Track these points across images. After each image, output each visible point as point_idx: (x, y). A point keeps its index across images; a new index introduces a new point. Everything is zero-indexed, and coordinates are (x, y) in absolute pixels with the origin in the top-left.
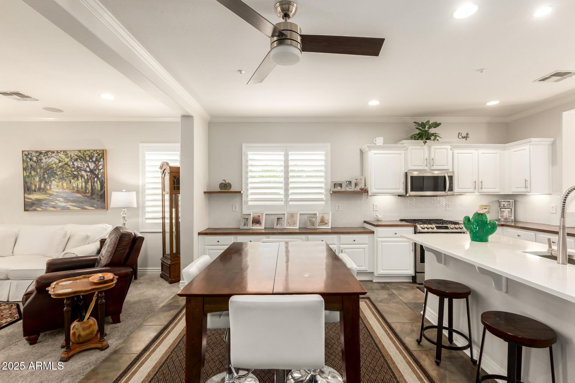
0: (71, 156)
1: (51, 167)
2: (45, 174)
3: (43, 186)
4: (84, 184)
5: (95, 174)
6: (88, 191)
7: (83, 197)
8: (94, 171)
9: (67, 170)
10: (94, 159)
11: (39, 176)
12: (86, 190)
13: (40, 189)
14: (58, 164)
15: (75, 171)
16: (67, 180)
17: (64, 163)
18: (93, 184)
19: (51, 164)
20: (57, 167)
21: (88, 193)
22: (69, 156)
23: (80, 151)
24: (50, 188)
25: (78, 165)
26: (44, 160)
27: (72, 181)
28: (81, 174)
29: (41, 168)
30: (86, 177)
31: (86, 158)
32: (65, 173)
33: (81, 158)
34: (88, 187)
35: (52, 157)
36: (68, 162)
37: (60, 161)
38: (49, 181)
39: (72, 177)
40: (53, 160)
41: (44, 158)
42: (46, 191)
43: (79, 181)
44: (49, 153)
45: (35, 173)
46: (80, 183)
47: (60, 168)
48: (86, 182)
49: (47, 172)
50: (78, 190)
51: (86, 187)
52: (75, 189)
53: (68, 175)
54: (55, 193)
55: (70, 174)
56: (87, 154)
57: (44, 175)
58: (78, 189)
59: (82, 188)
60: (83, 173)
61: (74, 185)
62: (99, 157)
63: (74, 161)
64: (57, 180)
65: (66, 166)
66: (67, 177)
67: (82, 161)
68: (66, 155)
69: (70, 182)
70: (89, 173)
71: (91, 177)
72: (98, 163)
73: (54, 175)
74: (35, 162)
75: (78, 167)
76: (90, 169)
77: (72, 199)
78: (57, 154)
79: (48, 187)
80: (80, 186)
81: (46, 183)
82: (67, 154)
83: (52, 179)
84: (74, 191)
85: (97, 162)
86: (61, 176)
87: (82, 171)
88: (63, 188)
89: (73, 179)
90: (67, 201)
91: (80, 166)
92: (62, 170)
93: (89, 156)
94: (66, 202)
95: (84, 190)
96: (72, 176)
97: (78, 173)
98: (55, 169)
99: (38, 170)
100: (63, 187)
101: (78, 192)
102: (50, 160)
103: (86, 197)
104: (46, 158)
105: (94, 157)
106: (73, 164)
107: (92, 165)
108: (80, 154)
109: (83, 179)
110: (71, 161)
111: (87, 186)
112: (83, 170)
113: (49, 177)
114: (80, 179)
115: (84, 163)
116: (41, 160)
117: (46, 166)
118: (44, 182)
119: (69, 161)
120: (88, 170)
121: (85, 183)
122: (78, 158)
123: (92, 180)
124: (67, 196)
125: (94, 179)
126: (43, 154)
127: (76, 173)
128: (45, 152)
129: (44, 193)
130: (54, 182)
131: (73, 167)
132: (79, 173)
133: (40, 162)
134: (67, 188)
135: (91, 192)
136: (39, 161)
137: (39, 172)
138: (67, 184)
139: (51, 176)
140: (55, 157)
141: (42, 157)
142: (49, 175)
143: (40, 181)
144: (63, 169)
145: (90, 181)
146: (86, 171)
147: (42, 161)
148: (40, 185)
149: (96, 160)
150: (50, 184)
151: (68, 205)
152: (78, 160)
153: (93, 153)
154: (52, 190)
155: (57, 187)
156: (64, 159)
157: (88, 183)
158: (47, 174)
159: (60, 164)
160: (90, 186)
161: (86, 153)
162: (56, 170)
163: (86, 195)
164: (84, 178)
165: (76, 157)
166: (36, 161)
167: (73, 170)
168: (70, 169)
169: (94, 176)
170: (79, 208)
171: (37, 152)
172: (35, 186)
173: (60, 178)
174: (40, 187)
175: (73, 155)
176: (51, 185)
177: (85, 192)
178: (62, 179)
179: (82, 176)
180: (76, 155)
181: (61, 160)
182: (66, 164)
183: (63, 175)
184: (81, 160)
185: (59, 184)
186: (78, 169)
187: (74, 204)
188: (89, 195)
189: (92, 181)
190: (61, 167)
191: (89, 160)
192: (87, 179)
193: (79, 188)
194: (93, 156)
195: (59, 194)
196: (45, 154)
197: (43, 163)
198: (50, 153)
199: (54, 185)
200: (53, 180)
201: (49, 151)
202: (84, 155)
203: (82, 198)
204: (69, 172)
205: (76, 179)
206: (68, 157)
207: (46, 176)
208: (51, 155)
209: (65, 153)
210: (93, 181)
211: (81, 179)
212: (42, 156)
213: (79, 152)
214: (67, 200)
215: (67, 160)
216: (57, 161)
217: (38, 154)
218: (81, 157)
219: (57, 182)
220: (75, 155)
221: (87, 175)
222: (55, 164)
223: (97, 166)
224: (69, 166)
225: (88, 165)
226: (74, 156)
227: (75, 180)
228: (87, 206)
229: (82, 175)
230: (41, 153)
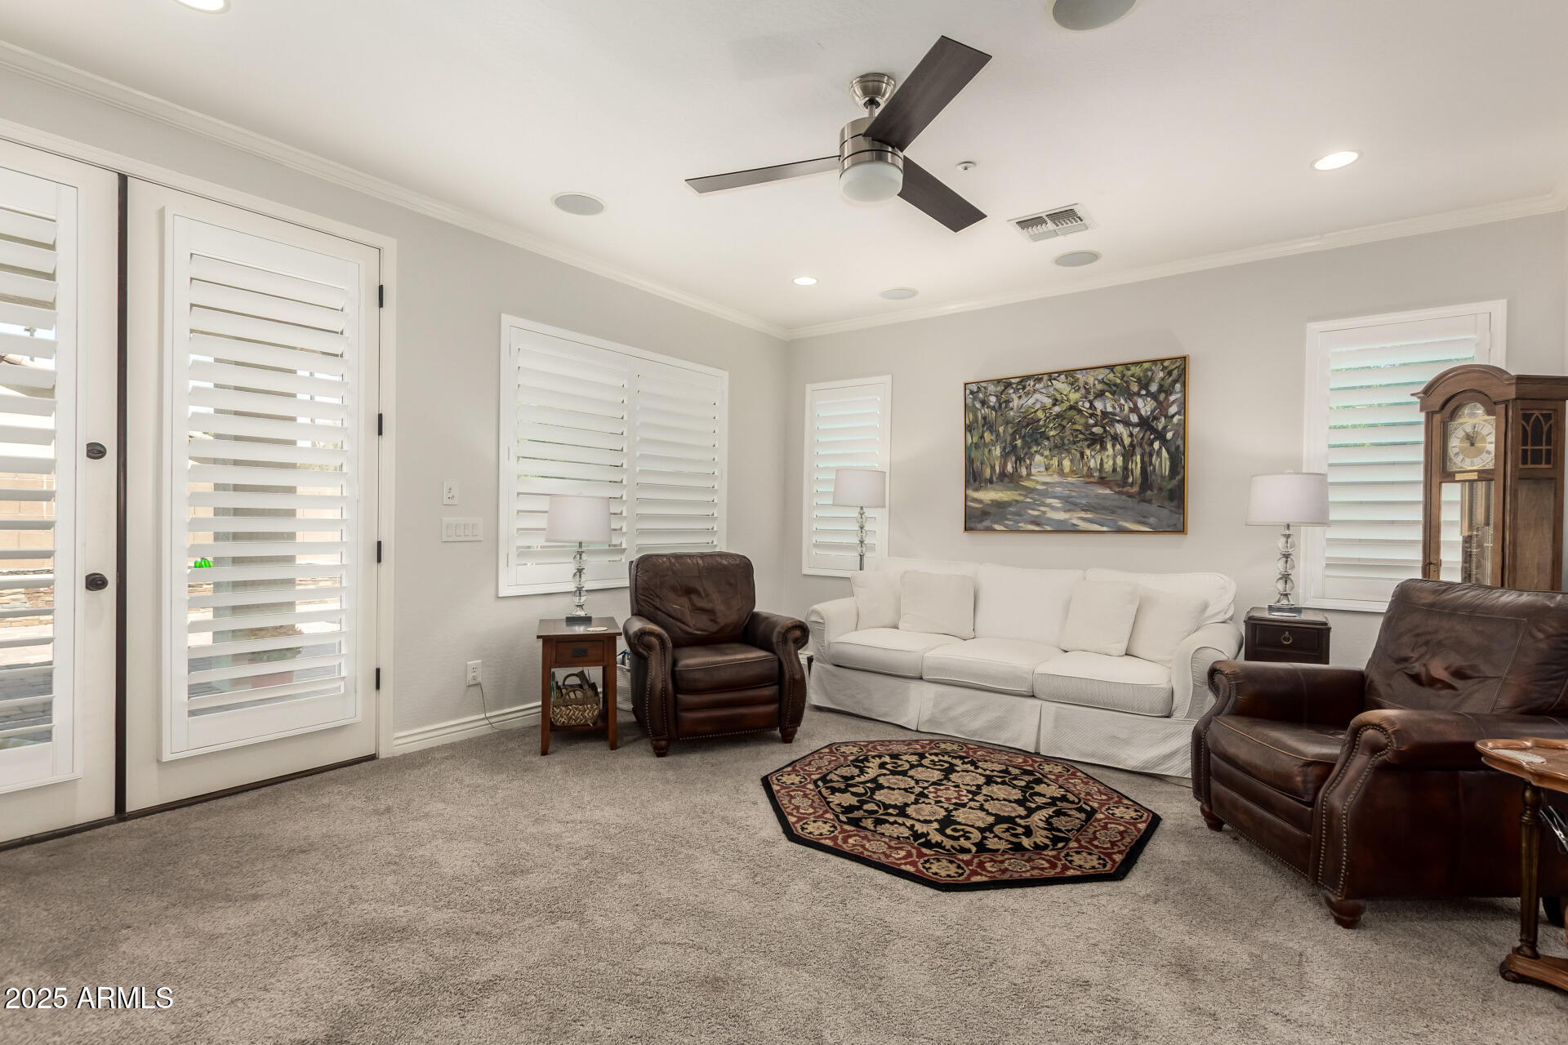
0: (1086, 383)
1: (1032, 418)
2: (1017, 437)
3: (1010, 468)
4: (1119, 460)
5: (1154, 430)
6: (1130, 480)
7: (1117, 497)
8: (1153, 421)
9: (1074, 424)
10: (1154, 388)
11: (1002, 443)
12: (1126, 477)
13: (1003, 475)
14: (1050, 409)
15: (1095, 425)
16: (1073, 451)
17: (1065, 405)
18: (1146, 459)
19: (1033, 410)
20: (1048, 417)
21: (1132, 485)
22: (1081, 385)
23: (1111, 368)
24: (1029, 474)
25: (1106, 409)
26: (1015, 403)
27: (1088, 452)
28: (1112, 432)
29: (1007, 423)
30: (1127, 441)
31: (1128, 387)
32: (1068, 432)
33: (1114, 388)
34: (1134, 467)
35: (1035, 391)
36: (1077, 403)
37: (1055, 402)
38: (1026, 453)
39: (1086, 443)
40: (1038, 400)
41: (1015, 397)
42: (1018, 482)
43: (1107, 453)
44: (1027, 383)
45: (993, 438)
46: (1109, 458)
47: (1054, 419)
48: (1128, 454)
49: (1023, 433)
50: (1101, 478)
51: (1125, 468)
52: (1095, 474)
53: (1076, 436)
54: (1039, 487)
55: (1081, 433)
56: (1133, 376)
57: (1015, 439)
58: (1104, 475)
59: (1114, 470)
60: (1120, 428)
61: (1092, 464)
62: (1171, 379)
63: (1095, 398)
64: (1047, 453)
65: (1073, 413)
66: (1075, 443)
67: (1116, 397)
68: (1072, 384)
69: (1082, 454)
70: (1137, 429)
71: (1143, 438)
72: (1166, 398)
73: (1040, 440)
74: (993, 408)
75: (1105, 414)
76: (1140, 417)
77: (1084, 502)
78: (1050, 384)
79: (1024, 472)
80: (1108, 466)
81: (1019, 460)
82: (1077, 380)
83: (1035, 449)
84: (1092, 480)
85: (1162, 397)
86: (1058, 439)
87: (1117, 425)
88: (1061, 473)
89: (1089, 446)
90: (1072, 507)
91: (1110, 409)
92: (1060, 424)
93: (1139, 380)
94: (1069, 511)
95: (1119, 477)
96: (1086, 440)
97: (1105, 431)
98: (1041, 423)
99: (1001, 429)
100: (1062, 470)
101: (1103, 481)
102: (1031, 401)
103: (1124, 497)
104: (1020, 397)
105: (1154, 382)
106: (1092, 406)
107: (1146, 407)
108: (1111, 376)
109: (1118, 447)
110: (1086, 398)
111: (1130, 467)
112: (1118, 421)
113: (1027, 445)
114: (1109, 446)
115: (1122, 401)
116: (1007, 402)
117: (1020, 416)
118: (1014, 458)
119: (1081, 398)
120: (1134, 418)
121: (1123, 456)
122: (1106, 388)
123: (1146, 447)
124: (1074, 494)
125: (1151, 444)
126: (1014, 386)
127: (1097, 430)
128: (1018, 380)
129: (1011, 485)
130: (1038, 458)
131: (1092, 415)
132: (1107, 428)
133: (1006, 407)
134: (1072, 472)
135: (1139, 481)
136: (1004, 405)
137: (1002, 435)
138: (1072, 461)
139: (1032, 442)
140: (1043, 391)
141: (1010, 394)
142: (1027, 439)
143: (1005, 455)
144: (1064, 423)
145: (1138, 450)
146: (1127, 423)
147: (1011, 405)
148: (1003, 466)
149: (1161, 389)
150: (1028, 462)
151: (1075, 518)
152: (1107, 394)
153: (1151, 370)
154: (1032, 478)
155: (1047, 469)
156: (1066, 396)
157: (1132, 456)
158: (1023, 438)
159: (1057, 409)
160: (1139, 465)
161: (1130, 373)
162: (1044, 426)
163: (1125, 489)
164: (1122, 444)
165: (1099, 387)
166: (997, 406)
167: (1091, 421)
168: (1082, 421)
169: (1152, 437)
170: (1102, 526)
171: (999, 381)
172: (993, 468)
173: (1056, 447)
174: (1004, 470)
175: (1091, 381)
176: (1031, 465)
177: (1124, 482)
178: (1059, 448)
179: (1116, 438)
180: (1102, 382)
181: (1059, 397)
182: (1071, 408)
183: (1062, 439)
184: (1113, 393)
185: (1051, 462)
186: (1104, 419)
187: (1089, 515)
188: (1135, 489)
189: (1144, 450)
190: (1058, 416)
191: (1140, 390)
192: (1132, 445)
193: (1107, 470)
194: (1151, 380)
195: (1050, 490)
196: (1019, 387)
197: (1012, 409)
198: (1032, 383)
199: (1039, 466)
200: (1036, 452)
201: (1029, 377)
202: (1125, 379)
203: (1115, 500)
204: (1080, 428)
205: (1098, 447)
206: (1079, 388)
207: (1019, 442)
208: (1034, 385)
209: (1070, 378)
210: (1147, 451)
211: (1114, 446)
212: (1011, 391)
213: (1107, 371)
214: (1070, 504)
215: (1074, 396)
216: (1048, 402)
217: (1000, 388)
218: (1115, 385)
219: (1046, 457)
220: (1096, 382)
221: (1131, 435)
222: (1044, 409)
223: (1162, 407)
224: (1080, 411)
225: (1135, 405)
226: (1094, 385)
227: (1094, 450)
228: (1126, 521)
229: (1116, 434)
230: (1008, 385)
